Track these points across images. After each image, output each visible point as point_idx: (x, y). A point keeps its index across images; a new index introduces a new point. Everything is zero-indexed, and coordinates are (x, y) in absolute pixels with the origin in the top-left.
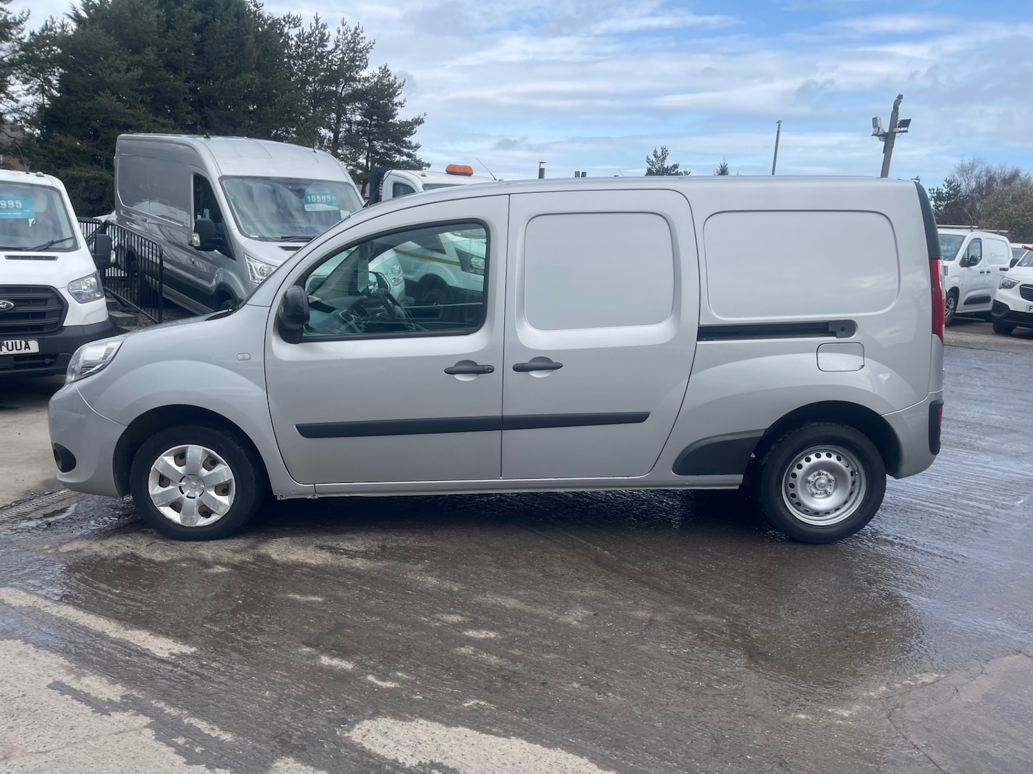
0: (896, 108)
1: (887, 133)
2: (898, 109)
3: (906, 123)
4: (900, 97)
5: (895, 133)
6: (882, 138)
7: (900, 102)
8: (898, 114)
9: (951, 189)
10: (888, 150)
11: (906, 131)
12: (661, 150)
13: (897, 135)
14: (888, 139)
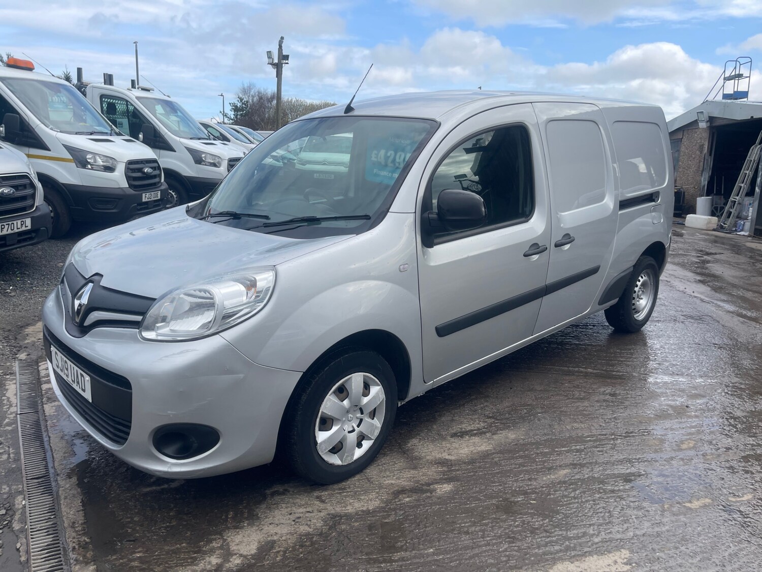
0: (280, 47)
1: (277, 63)
2: (282, 46)
3: (286, 57)
4: (282, 38)
5: (282, 64)
6: (274, 66)
7: (283, 42)
8: (282, 50)
9: (243, 104)
10: (279, 75)
11: (287, 63)
12: (6, 56)
13: (284, 65)
14: (278, 67)
